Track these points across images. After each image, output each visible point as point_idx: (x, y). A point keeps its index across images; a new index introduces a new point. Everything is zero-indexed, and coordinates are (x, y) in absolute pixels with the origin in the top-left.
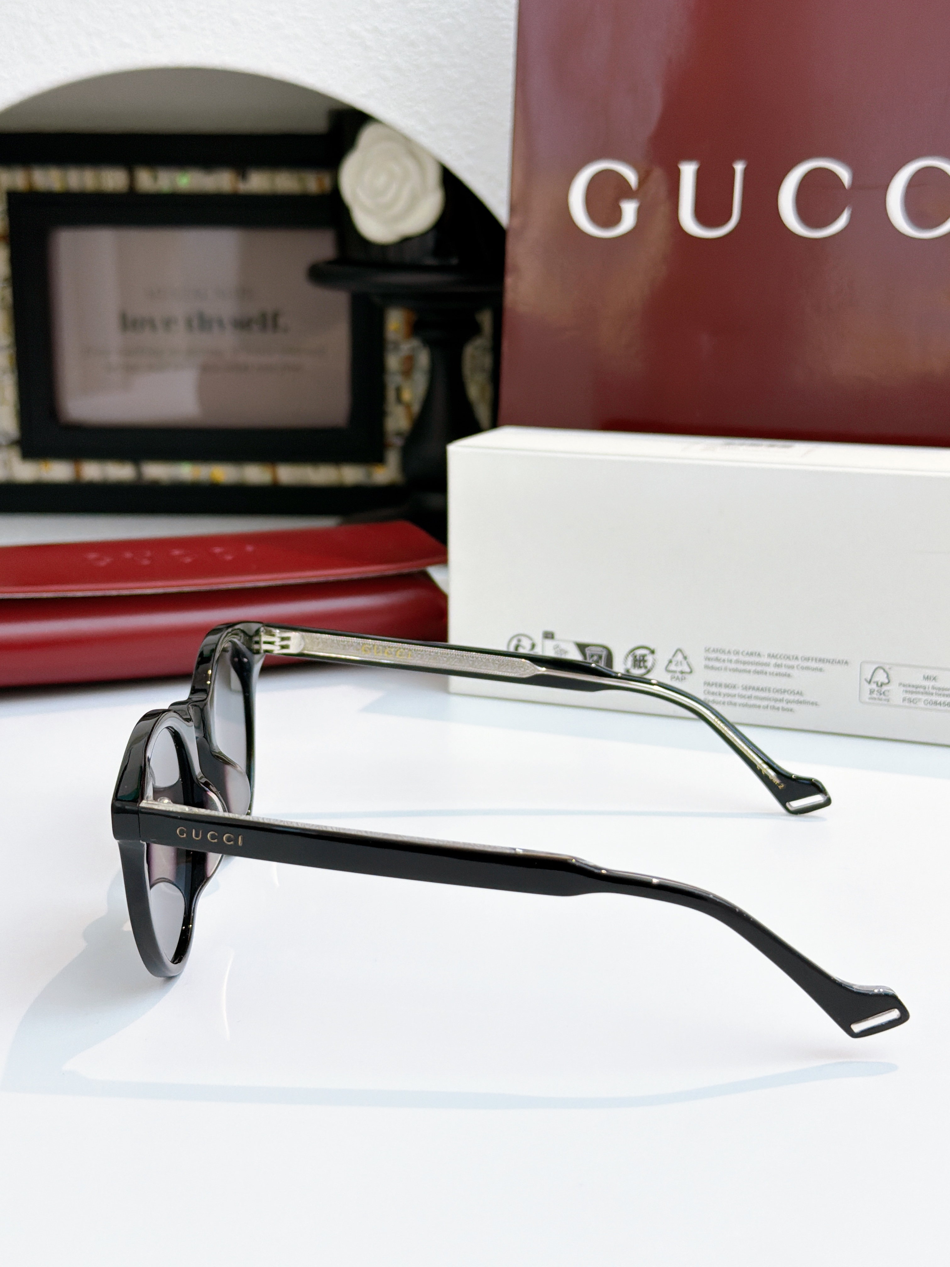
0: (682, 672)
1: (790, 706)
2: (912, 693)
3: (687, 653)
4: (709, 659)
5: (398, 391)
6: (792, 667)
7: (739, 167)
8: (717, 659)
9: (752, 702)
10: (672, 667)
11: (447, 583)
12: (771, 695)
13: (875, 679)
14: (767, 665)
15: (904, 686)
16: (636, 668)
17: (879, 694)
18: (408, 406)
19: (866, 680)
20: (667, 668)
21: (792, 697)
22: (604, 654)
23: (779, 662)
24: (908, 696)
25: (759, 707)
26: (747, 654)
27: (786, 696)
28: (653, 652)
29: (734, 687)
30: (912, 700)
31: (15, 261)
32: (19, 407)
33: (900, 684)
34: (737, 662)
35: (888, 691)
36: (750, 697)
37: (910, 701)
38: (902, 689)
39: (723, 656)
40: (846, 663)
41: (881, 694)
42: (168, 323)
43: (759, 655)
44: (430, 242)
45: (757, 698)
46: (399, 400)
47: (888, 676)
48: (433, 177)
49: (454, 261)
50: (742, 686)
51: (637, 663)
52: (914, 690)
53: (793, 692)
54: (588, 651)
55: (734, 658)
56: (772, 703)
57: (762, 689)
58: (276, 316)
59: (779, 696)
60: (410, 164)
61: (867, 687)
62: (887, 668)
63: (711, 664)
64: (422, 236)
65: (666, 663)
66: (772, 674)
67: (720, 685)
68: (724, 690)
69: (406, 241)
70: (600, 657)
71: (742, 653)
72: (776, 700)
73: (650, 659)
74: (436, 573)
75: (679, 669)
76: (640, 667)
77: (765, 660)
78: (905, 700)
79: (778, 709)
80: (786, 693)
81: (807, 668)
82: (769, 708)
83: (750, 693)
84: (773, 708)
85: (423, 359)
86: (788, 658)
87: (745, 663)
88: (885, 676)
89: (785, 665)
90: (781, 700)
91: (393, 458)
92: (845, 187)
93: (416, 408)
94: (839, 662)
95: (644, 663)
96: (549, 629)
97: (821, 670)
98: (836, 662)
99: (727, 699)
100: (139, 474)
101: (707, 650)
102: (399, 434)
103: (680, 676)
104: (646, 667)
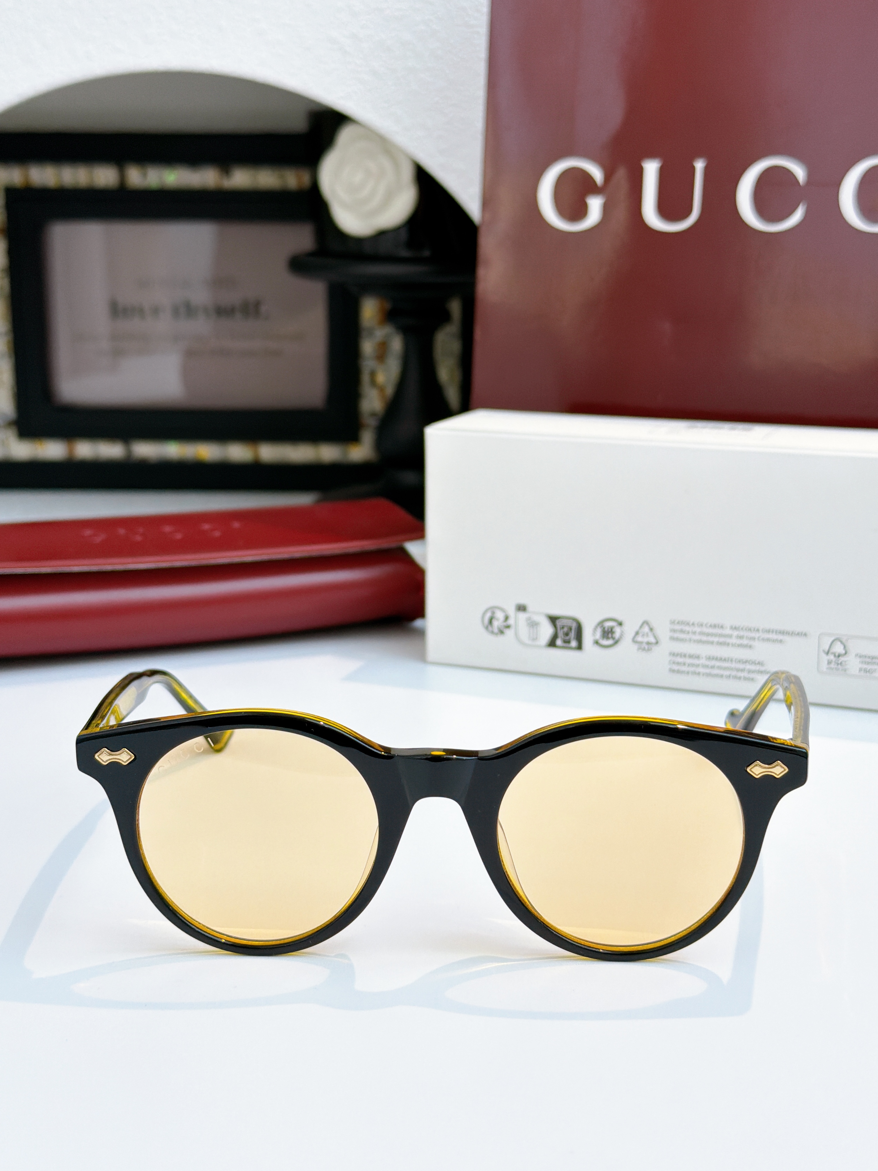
0: (648, 643)
1: (751, 676)
2: (868, 663)
3: (654, 624)
4: (674, 631)
5: (373, 374)
6: (753, 639)
7: (699, 165)
8: (682, 631)
9: (716, 671)
10: (639, 639)
11: (424, 556)
12: (734, 665)
13: (833, 650)
14: (730, 636)
15: (860, 657)
16: (605, 639)
17: (836, 665)
18: (381, 389)
19: (824, 651)
20: (635, 639)
21: (753, 667)
22: (574, 625)
23: (741, 633)
24: (865, 666)
25: (722, 676)
26: (711, 626)
27: (748, 667)
28: (620, 624)
29: (698, 657)
30: (868, 670)
31: (12, 253)
32: (16, 390)
33: (856, 655)
34: (702, 633)
35: (845, 662)
36: (713, 667)
37: (866, 671)
38: (858, 660)
39: (687, 628)
40: (805, 635)
41: (838, 664)
42: (156, 311)
43: (722, 627)
44: (404, 235)
45: (719, 668)
46: (373, 383)
47: (845, 647)
48: (408, 174)
49: (426, 253)
50: (706, 657)
51: (606, 635)
52: (869, 660)
53: (754, 663)
54: (559, 623)
55: (698, 629)
56: (734, 673)
57: (725, 660)
58: (257, 305)
59: (741, 666)
60: (386, 163)
61: (825, 658)
62: (844, 640)
63: (676, 635)
64: (396, 230)
65: (633, 634)
66: (733, 645)
67: (685, 656)
68: (688, 661)
69: (381, 234)
70: (570, 629)
71: (706, 625)
72: (738, 670)
73: (618, 631)
74: (413, 548)
75: (645, 640)
76: (608, 638)
77: (728, 631)
78: (861, 671)
79: (740, 678)
80: (747, 663)
81: (768, 640)
82: (731, 677)
83: (713, 663)
84: (735, 677)
85: (397, 344)
86: (750, 630)
87: (708, 635)
88: (842, 647)
89: (747, 637)
90: (742, 670)
91: (368, 438)
92: (799, 183)
93: (390, 391)
94: (798, 634)
95: (612, 635)
96: (522, 601)
97: (781, 641)
98: (795, 634)
99: (692, 669)
100: (129, 452)
101: (673, 622)
102: (373, 414)
103: (646, 647)
104: (613, 638)
